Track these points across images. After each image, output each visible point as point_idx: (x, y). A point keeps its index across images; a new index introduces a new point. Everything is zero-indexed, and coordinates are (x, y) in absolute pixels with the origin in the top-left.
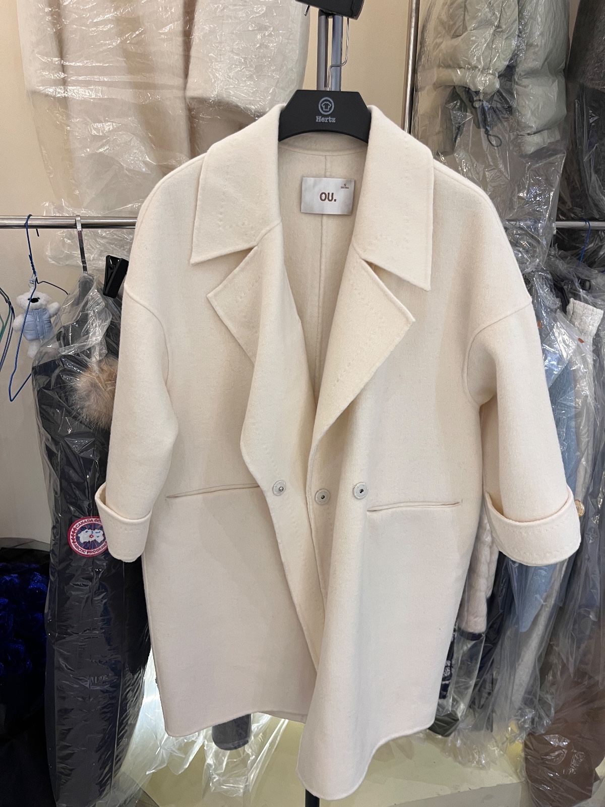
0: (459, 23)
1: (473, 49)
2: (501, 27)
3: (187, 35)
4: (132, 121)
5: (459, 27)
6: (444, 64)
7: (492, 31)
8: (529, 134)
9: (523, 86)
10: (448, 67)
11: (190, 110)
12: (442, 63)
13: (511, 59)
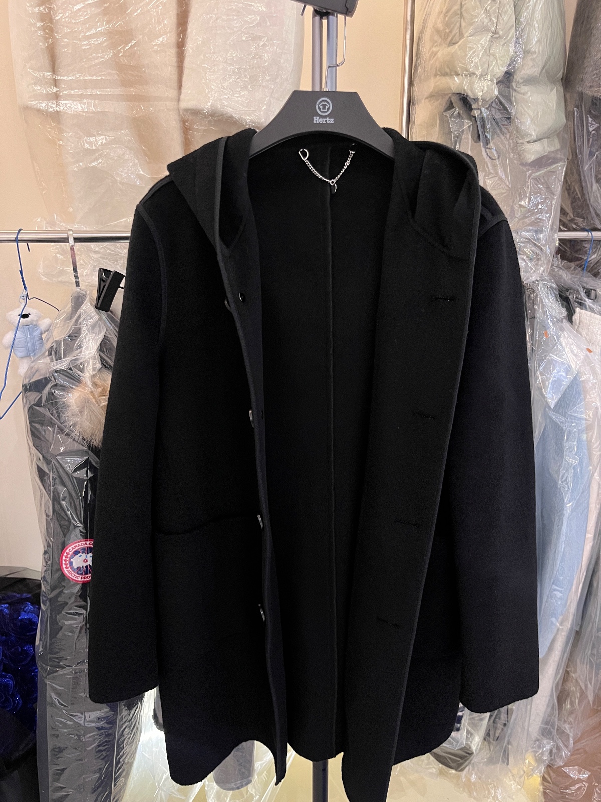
0: (456, 31)
1: (470, 56)
2: (498, 33)
3: (181, 46)
4: (126, 134)
5: (456, 34)
6: (441, 72)
7: (489, 37)
8: (528, 142)
9: (521, 94)
10: (445, 74)
11: (184, 122)
12: (439, 71)
13: (509, 65)
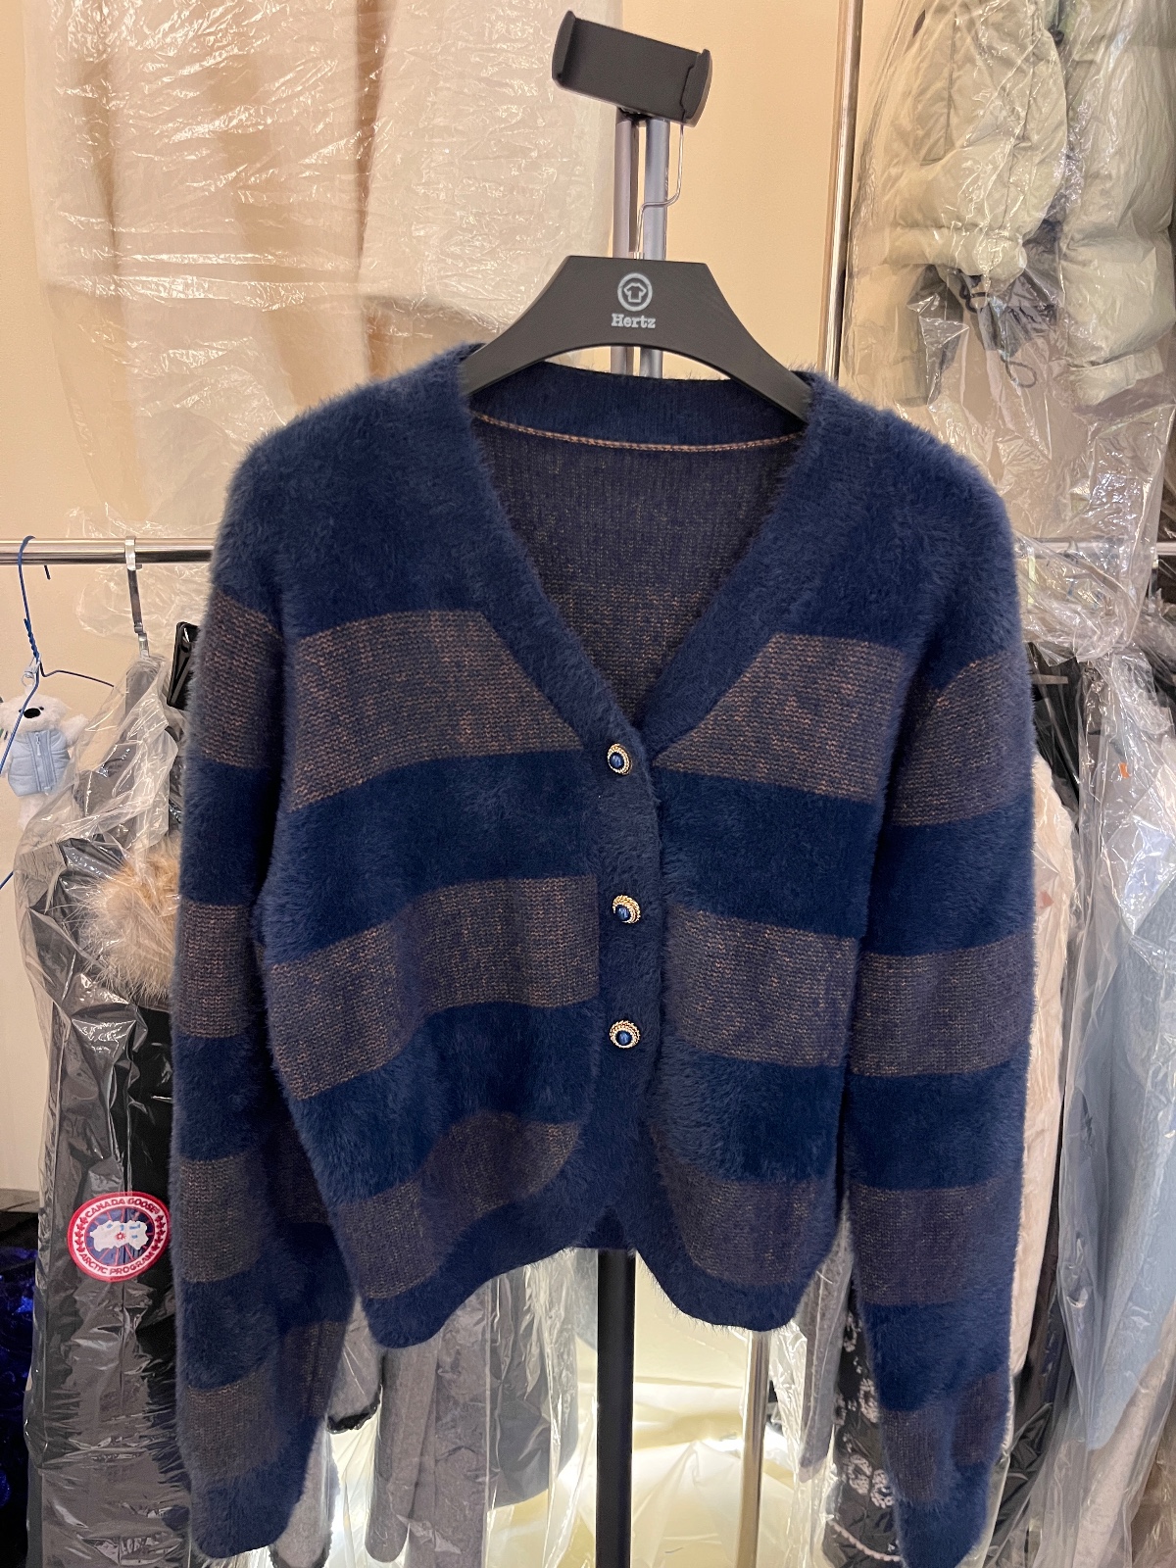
0: (938, 132)
1: (968, 187)
2: (1029, 139)
4: (249, 345)
5: (938, 140)
6: (904, 220)
7: (1008, 148)
8: (1093, 363)
9: (1078, 263)
10: (914, 225)
11: (371, 320)
12: (901, 217)
13: (1052, 207)
